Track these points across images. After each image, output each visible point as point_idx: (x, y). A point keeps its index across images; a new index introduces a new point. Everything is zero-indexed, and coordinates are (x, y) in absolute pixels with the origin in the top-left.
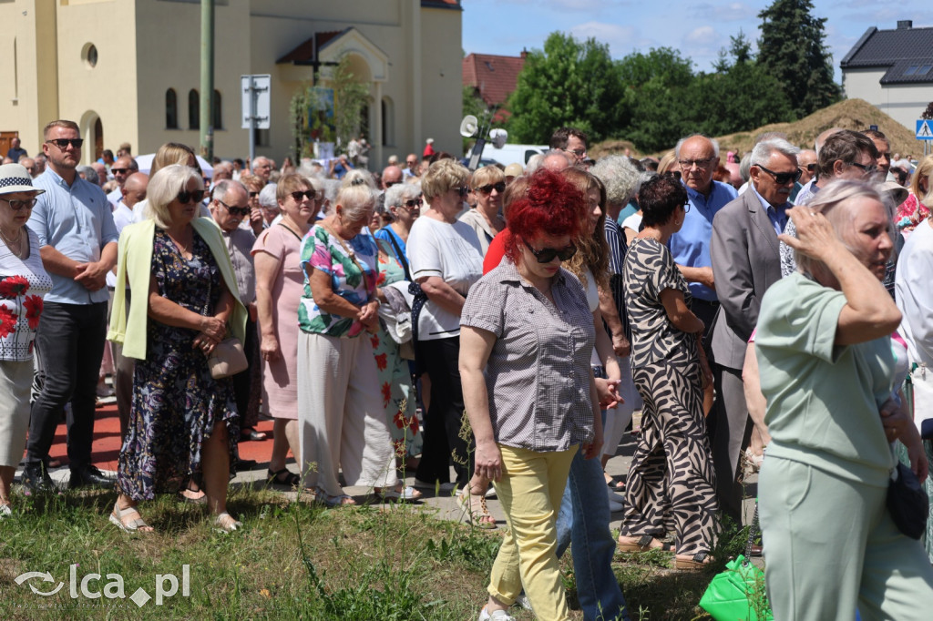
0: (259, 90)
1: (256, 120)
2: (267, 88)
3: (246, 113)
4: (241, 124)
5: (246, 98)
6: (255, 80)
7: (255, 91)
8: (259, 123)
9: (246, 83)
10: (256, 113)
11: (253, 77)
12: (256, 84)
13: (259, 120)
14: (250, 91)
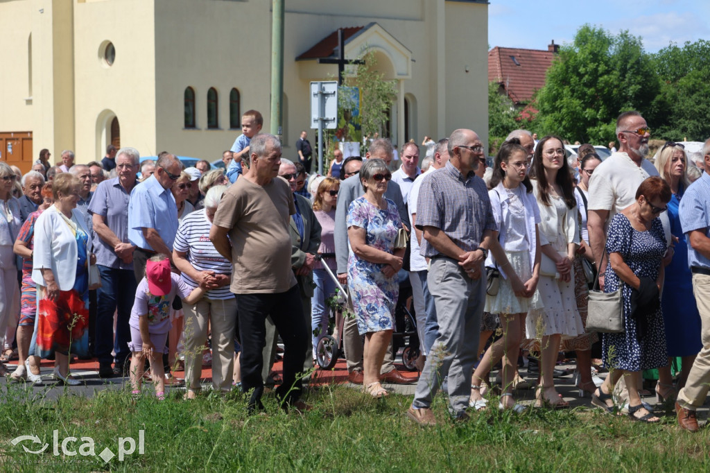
1: (324, 121)
2: (334, 92)
3: (315, 114)
4: (310, 124)
5: (315, 102)
6: (323, 85)
7: (323, 96)
8: (326, 124)
9: (315, 88)
10: (324, 116)
11: (322, 83)
12: (324, 89)
13: (327, 121)
14: (319, 95)
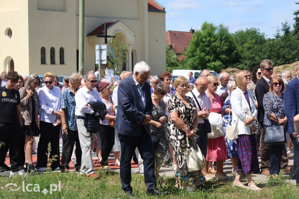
0: (102, 50)
2: (105, 49)
3: (97, 58)
4: (95, 62)
6: (101, 46)
8: (102, 62)
9: (97, 47)
10: (101, 59)
14: (99, 50)
